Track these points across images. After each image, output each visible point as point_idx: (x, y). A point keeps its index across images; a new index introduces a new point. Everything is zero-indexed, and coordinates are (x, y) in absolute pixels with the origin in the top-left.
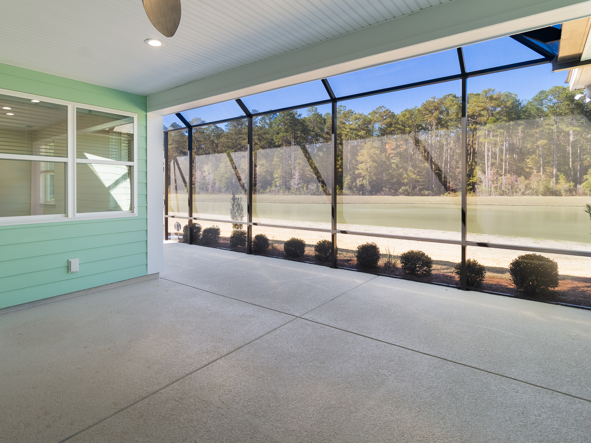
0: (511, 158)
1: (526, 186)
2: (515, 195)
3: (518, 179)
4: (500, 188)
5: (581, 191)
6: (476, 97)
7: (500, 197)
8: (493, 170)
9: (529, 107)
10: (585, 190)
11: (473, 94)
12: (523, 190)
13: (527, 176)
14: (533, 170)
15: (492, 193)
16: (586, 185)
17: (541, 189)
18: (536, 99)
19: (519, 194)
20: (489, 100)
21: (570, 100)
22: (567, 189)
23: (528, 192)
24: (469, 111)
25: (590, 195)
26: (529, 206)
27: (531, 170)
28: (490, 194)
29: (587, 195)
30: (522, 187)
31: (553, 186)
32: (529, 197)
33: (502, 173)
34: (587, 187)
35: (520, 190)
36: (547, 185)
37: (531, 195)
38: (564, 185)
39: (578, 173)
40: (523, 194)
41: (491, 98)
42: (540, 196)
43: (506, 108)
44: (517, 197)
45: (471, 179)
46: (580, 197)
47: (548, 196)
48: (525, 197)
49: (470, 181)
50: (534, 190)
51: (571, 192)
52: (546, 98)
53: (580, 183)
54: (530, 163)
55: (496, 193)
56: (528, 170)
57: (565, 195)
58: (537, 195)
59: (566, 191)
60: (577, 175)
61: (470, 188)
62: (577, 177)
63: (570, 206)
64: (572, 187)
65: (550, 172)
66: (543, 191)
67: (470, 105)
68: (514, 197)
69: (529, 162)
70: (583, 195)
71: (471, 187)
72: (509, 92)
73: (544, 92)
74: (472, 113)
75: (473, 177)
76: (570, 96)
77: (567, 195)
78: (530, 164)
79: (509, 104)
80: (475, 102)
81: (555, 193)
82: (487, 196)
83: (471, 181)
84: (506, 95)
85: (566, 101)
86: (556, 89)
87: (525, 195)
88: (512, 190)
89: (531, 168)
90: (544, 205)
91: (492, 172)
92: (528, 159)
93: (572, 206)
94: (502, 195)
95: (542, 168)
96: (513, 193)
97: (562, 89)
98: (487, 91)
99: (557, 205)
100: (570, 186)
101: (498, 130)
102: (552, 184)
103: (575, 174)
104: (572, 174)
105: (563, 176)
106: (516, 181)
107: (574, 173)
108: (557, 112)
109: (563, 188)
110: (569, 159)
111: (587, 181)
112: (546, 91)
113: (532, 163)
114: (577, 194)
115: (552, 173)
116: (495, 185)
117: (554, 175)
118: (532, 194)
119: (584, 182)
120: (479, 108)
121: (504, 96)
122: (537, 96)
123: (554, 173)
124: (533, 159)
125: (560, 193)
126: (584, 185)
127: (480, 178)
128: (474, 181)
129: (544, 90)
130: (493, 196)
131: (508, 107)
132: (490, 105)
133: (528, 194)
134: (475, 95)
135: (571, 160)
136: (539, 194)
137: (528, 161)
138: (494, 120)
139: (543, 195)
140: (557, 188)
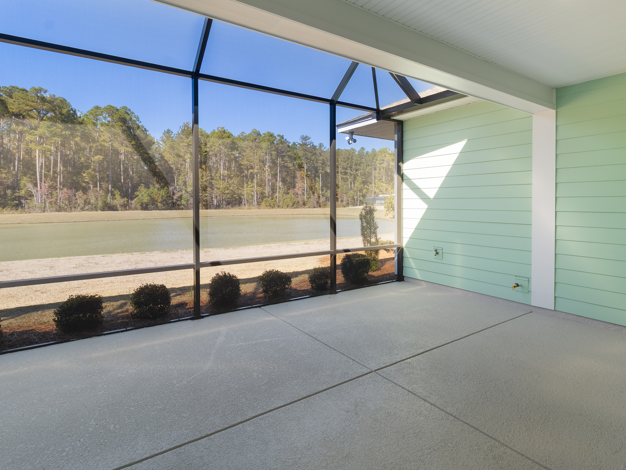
0: (65, 170)
1: (85, 201)
2: (74, 211)
3: (76, 194)
4: (56, 203)
5: (133, 206)
6: (23, 93)
7: (57, 213)
8: (48, 183)
9: (86, 119)
10: (137, 204)
11: (18, 88)
12: (82, 205)
13: (85, 190)
14: (89, 185)
15: (46, 208)
16: (138, 201)
17: (100, 204)
18: (92, 113)
19: (78, 210)
20: (40, 101)
21: (123, 122)
22: (123, 204)
23: (88, 207)
24: (14, 108)
25: (140, 209)
26: (92, 221)
27: (88, 185)
28: (44, 211)
29: (138, 209)
30: (80, 201)
31: (110, 201)
32: (89, 212)
33: (57, 187)
34: (138, 203)
35: (79, 205)
36: (105, 200)
37: (90, 211)
38: (119, 201)
39: (130, 189)
40: (82, 209)
41: (43, 99)
42: (99, 211)
43: (61, 115)
44: (76, 213)
45: (16, 192)
46: (132, 211)
47: (106, 211)
48: (85, 212)
49: (15, 194)
50: (93, 205)
51: (125, 207)
52: (102, 115)
53: (132, 199)
54: (87, 177)
55: (51, 209)
56: (84, 184)
57: (121, 210)
58: (96, 210)
59: (121, 206)
60: (129, 191)
61: (15, 203)
62: (129, 193)
63: (128, 220)
64: (126, 203)
65: (105, 188)
66: (101, 207)
67: (14, 100)
68: (73, 213)
69: (85, 177)
70: (135, 210)
71: (17, 202)
72: (64, 97)
73: (98, 108)
74: (17, 111)
75: (19, 190)
76: (122, 118)
77: (122, 209)
78: (87, 179)
79: (65, 112)
80: (22, 98)
81: (112, 208)
82: (41, 213)
83: (17, 194)
84: (61, 101)
85: (120, 122)
86: (110, 108)
87: (84, 211)
88: (71, 205)
89: (87, 183)
90: (106, 220)
91: (47, 185)
92: (84, 173)
93: (130, 220)
94: (59, 211)
95: (98, 183)
96: (71, 208)
97: (115, 109)
98: (38, 90)
99: (118, 219)
100: (124, 202)
101: (53, 138)
102: (109, 199)
103: (127, 190)
104: (124, 191)
105: (118, 192)
106: (75, 195)
107: (125, 190)
108: (112, 131)
109: (118, 203)
110: (121, 176)
111: (138, 197)
112: (101, 108)
113: (89, 177)
114: (130, 209)
115: (108, 189)
116: (50, 200)
117: (110, 191)
118: (92, 210)
119: (135, 198)
120: (28, 107)
121: (58, 101)
122: (92, 110)
123: (110, 189)
124: (89, 173)
125: (117, 208)
126: (136, 201)
127: (30, 191)
128: (20, 195)
129: (99, 106)
130: (48, 212)
131: (63, 114)
132: (42, 107)
133: (88, 210)
134: (21, 90)
135: (122, 177)
136: (98, 209)
137: (84, 175)
138: (48, 125)
139: (101, 210)
140: (114, 203)
